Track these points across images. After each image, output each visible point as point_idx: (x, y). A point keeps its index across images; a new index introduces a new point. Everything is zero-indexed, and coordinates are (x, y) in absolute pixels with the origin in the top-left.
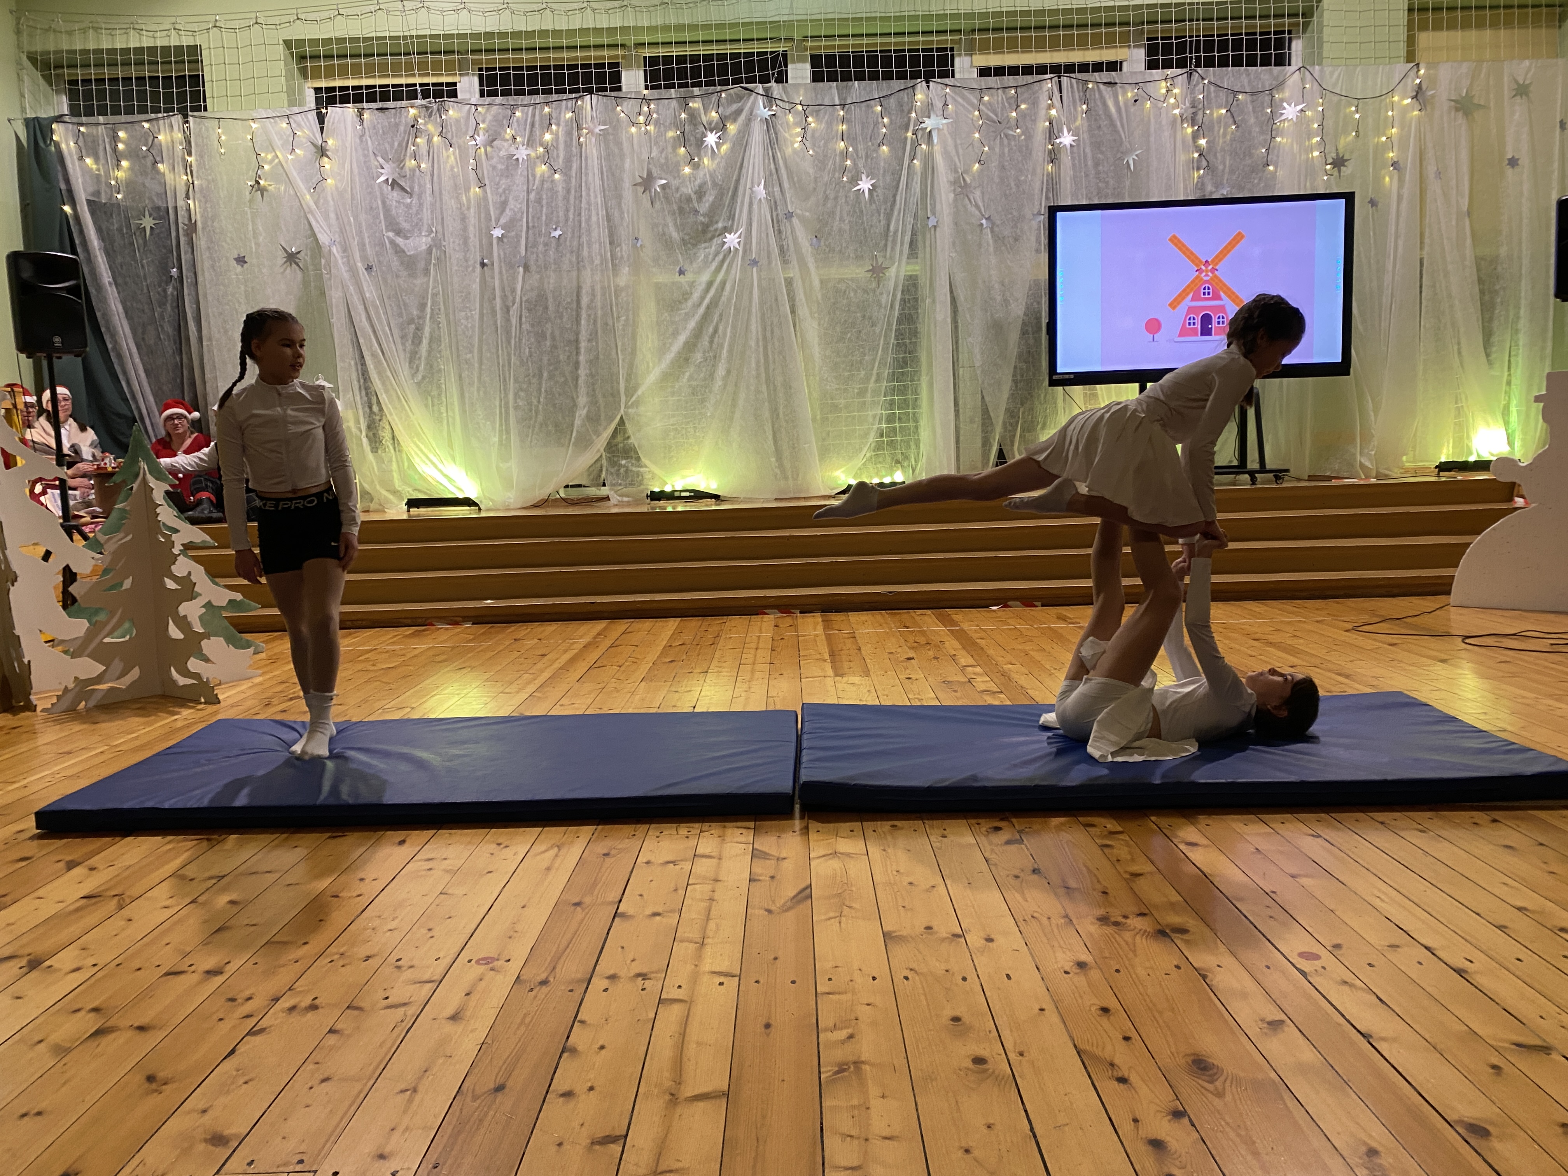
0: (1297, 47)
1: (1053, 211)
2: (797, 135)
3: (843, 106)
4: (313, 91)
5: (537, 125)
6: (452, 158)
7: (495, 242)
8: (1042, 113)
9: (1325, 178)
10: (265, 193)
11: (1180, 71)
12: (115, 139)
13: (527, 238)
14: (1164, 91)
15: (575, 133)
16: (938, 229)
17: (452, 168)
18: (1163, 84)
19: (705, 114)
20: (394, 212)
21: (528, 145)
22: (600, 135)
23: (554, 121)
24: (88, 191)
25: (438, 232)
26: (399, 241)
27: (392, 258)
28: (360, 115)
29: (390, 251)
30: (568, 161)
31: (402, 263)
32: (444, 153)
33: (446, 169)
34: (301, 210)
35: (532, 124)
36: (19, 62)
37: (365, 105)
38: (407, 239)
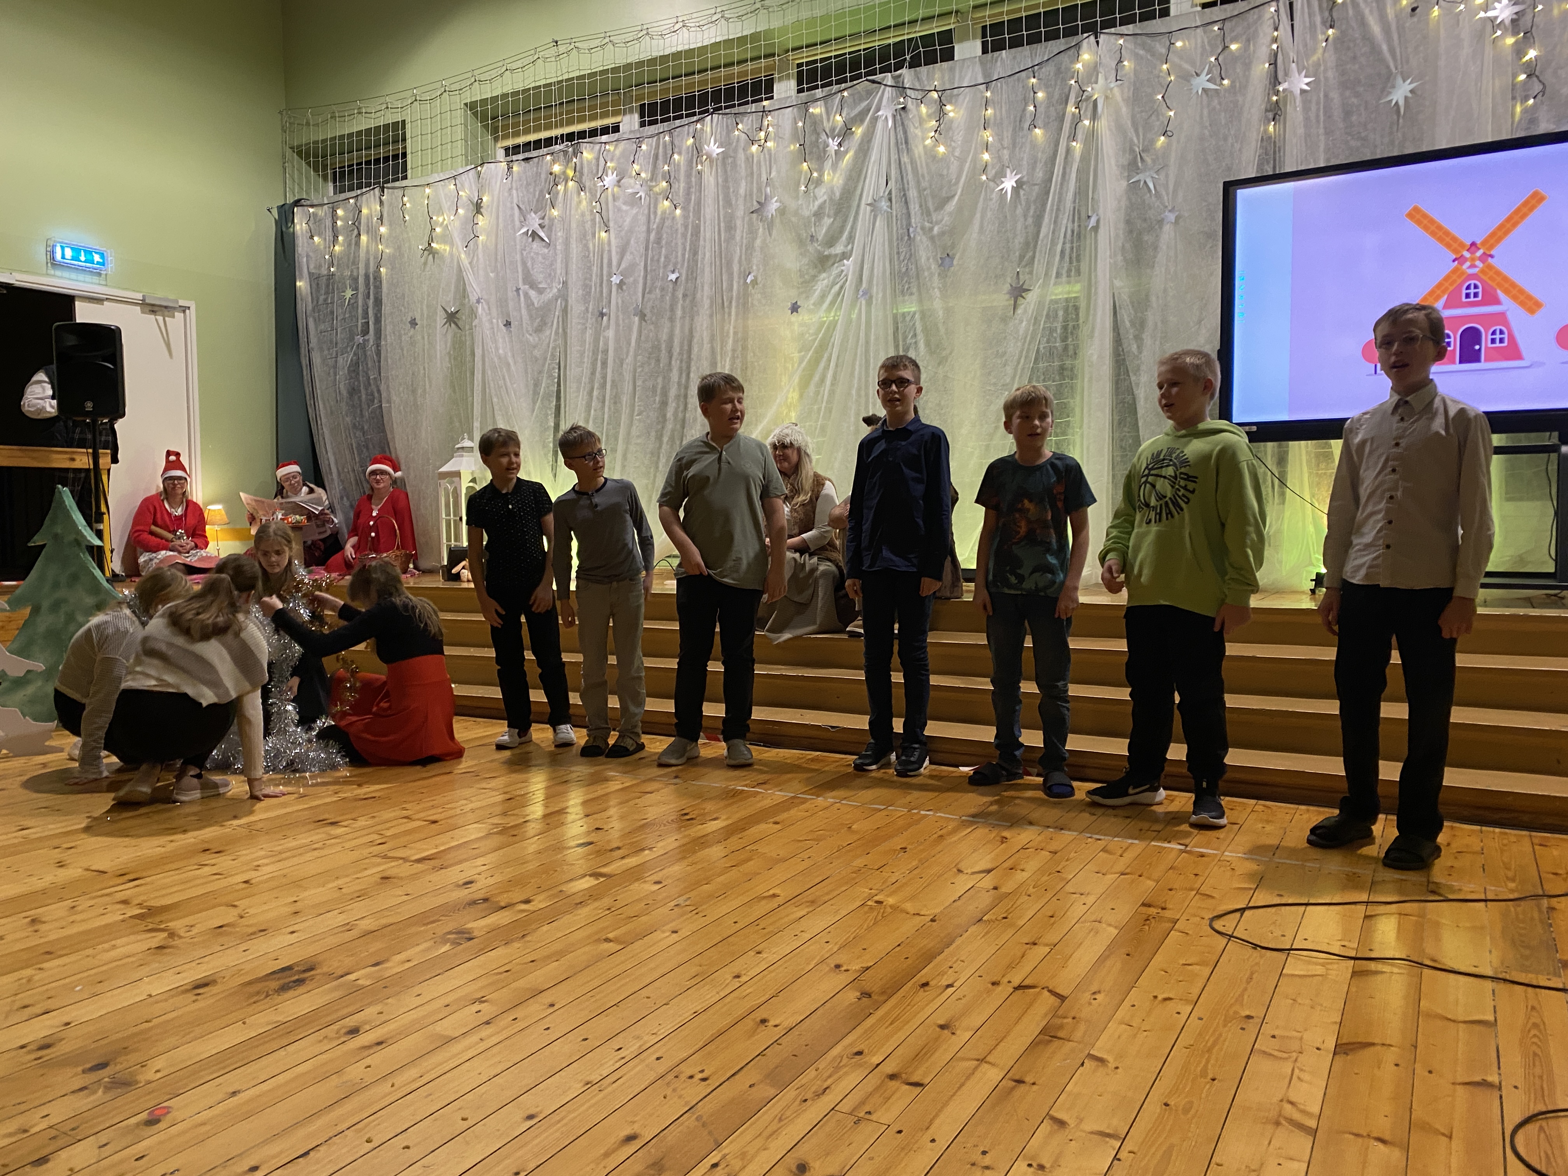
1: (1230, 188)
2: (930, 129)
3: (988, 84)
4: (503, 149)
5: (660, 157)
6: (584, 203)
7: (614, 289)
8: (1261, 51)
10: (435, 255)
12: (335, 217)
13: (644, 284)
15: (695, 161)
16: (1100, 231)
17: (583, 213)
19: (828, 120)
20: (529, 264)
21: (651, 180)
22: (717, 159)
23: (676, 150)
24: (312, 266)
25: (565, 283)
26: (533, 293)
27: (524, 311)
28: (510, 168)
29: (523, 305)
30: (688, 194)
31: (531, 316)
32: (575, 198)
33: (576, 217)
34: (460, 270)
35: (656, 157)
36: (284, 157)
37: (515, 158)
38: (541, 291)
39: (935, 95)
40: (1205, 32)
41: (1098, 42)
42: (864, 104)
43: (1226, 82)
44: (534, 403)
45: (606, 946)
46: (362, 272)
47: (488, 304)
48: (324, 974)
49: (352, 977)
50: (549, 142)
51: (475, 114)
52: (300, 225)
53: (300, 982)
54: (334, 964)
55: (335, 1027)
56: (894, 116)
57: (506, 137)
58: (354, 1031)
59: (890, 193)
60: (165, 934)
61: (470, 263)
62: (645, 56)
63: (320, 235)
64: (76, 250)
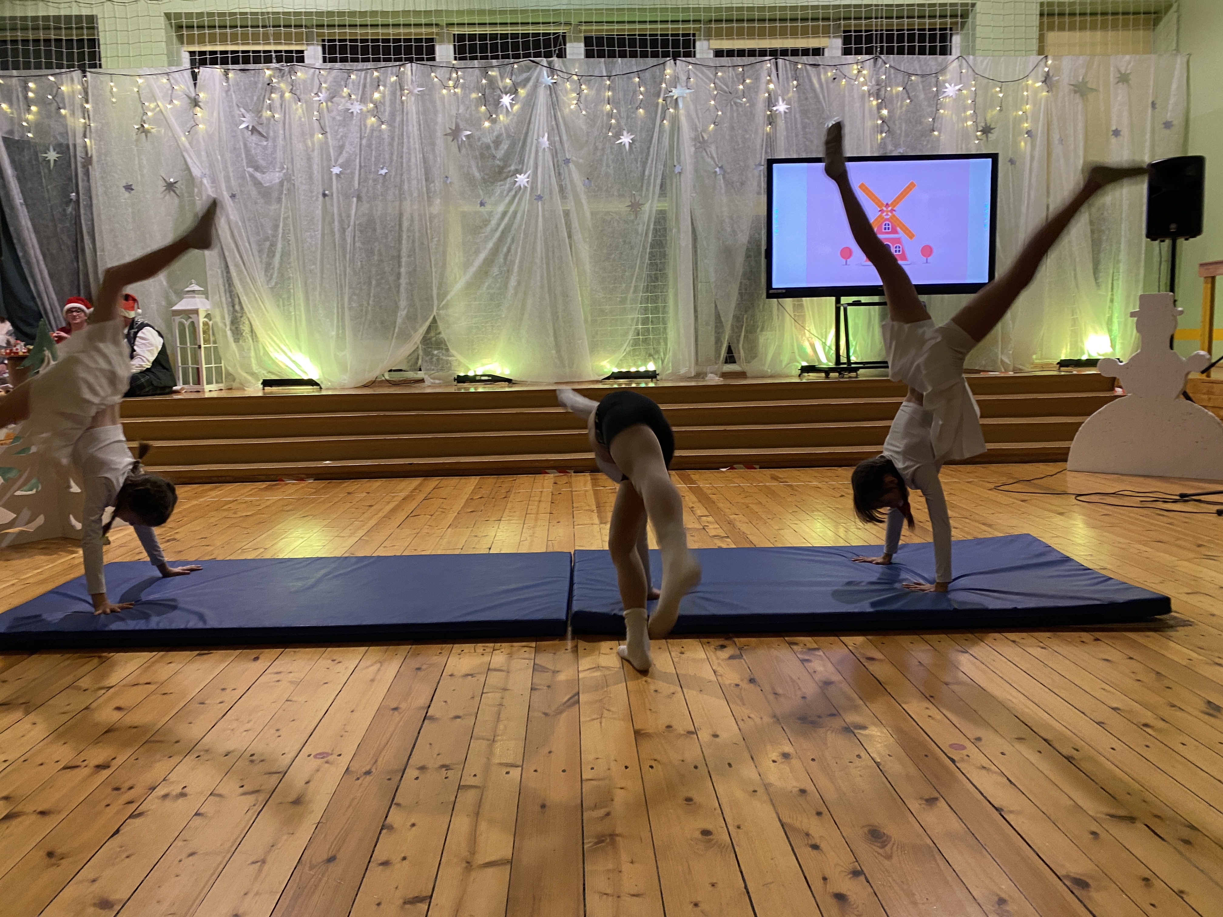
0: (956, 40)
1: (771, 163)
2: (573, 99)
3: (609, 77)
4: (188, 55)
5: (368, 85)
6: (300, 111)
7: (334, 177)
8: (763, 87)
9: (977, 142)
10: (149, 135)
11: (868, 57)
12: (26, 89)
13: (360, 175)
14: (855, 72)
15: (398, 93)
16: (683, 175)
17: (300, 118)
18: (855, 67)
19: (502, 81)
20: (252, 152)
21: (361, 101)
22: (417, 95)
23: (382, 83)
24: (4, 131)
25: (289, 169)
26: (258, 175)
27: (251, 188)
28: (226, 74)
29: (249, 183)
30: (393, 115)
31: (259, 193)
32: (294, 107)
33: (295, 119)
34: (179, 148)
35: (364, 85)
38: (263, 174)
39: (575, 78)
41: (675, 64)
42: (525, 75)
43: (744, 100)
47: (213, 178)
51: (172, 23)
61: (190, 143)
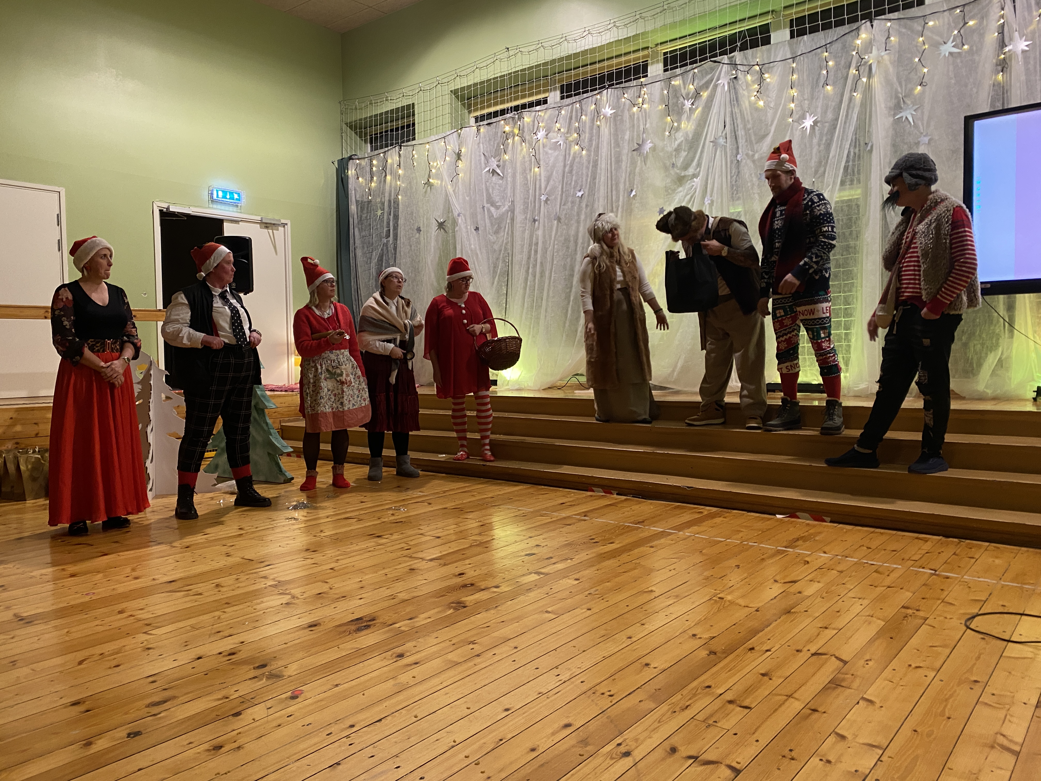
1: (969, 121)
2: (754, 90)
3: (794, 58)
4: (474, 118)
5: (573, 117)
6: (524, 150)
7: (542, 204)
8: (992, 25)
10: (432, 187)
12: (371, 165)
13: (561, 199)
15: (596, 119)
17: (524, 156)
19: (685, 88)
20: (491, 190)
21: (567, 133)
22: (610, 118)
23: (584, 113)
24: (358, 196)
25: (513, 202)
26: (492, 209)
27: (487, 221)
28: (478, 130)
29: (486, 217)
30: (591, 140)
31: (492, 224)
32: (519, 148)
33: (519, 158)
34: (447, 195)
35: (571, 118)
36: (342, 129)
37: (481, 123)
38: (497, 208)
39: (757, 68)
40: (950, 14)
41: (872, 26)
42: (708, 77)
43: (966, 47)
44: (494, 278)
45: (547, 615)
46: (387, 198)
47: (465, 216)
48: (381, 623)
49: (397, 625)
50: (503, 112)
51: (457, 97)
52: (351, 172)
53: (368, 627)
54: (386, 617)
55: (390, 653)
56: (729, 83)
57: (476, 110)
58: (401, 656)
59: (726, 134)
60: (290, 596)
61: (454, 191)
62: (564, 54)
63: (363, 178)
64: (224, 192)
